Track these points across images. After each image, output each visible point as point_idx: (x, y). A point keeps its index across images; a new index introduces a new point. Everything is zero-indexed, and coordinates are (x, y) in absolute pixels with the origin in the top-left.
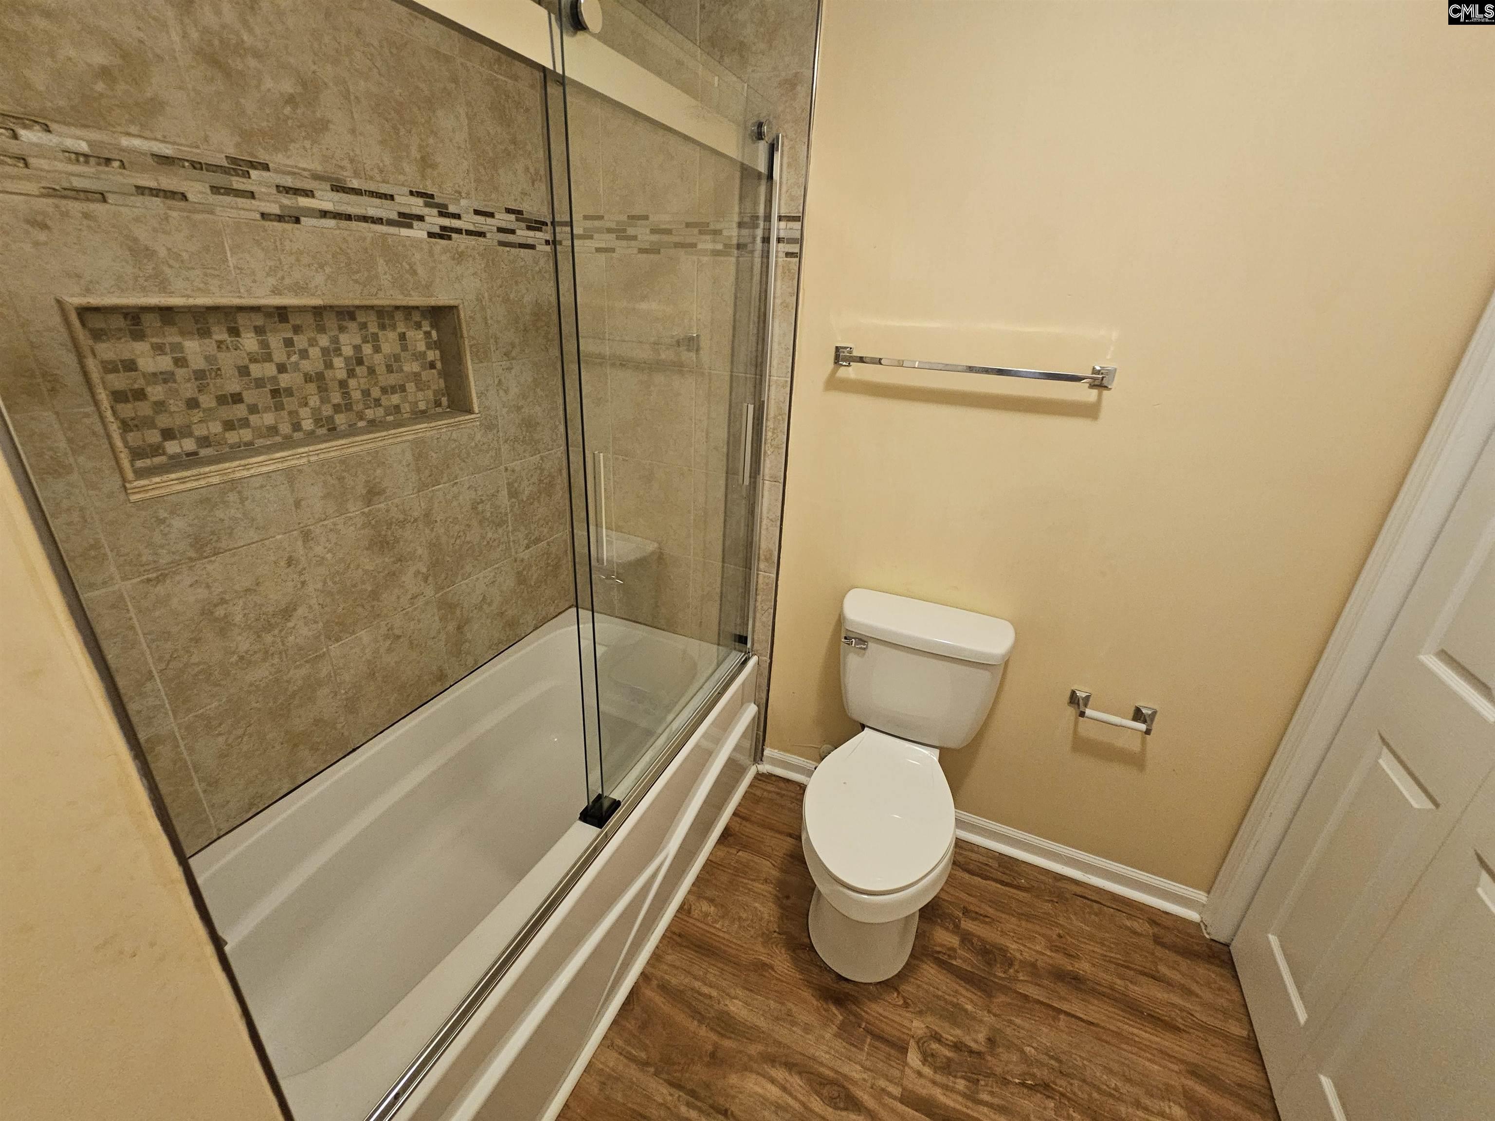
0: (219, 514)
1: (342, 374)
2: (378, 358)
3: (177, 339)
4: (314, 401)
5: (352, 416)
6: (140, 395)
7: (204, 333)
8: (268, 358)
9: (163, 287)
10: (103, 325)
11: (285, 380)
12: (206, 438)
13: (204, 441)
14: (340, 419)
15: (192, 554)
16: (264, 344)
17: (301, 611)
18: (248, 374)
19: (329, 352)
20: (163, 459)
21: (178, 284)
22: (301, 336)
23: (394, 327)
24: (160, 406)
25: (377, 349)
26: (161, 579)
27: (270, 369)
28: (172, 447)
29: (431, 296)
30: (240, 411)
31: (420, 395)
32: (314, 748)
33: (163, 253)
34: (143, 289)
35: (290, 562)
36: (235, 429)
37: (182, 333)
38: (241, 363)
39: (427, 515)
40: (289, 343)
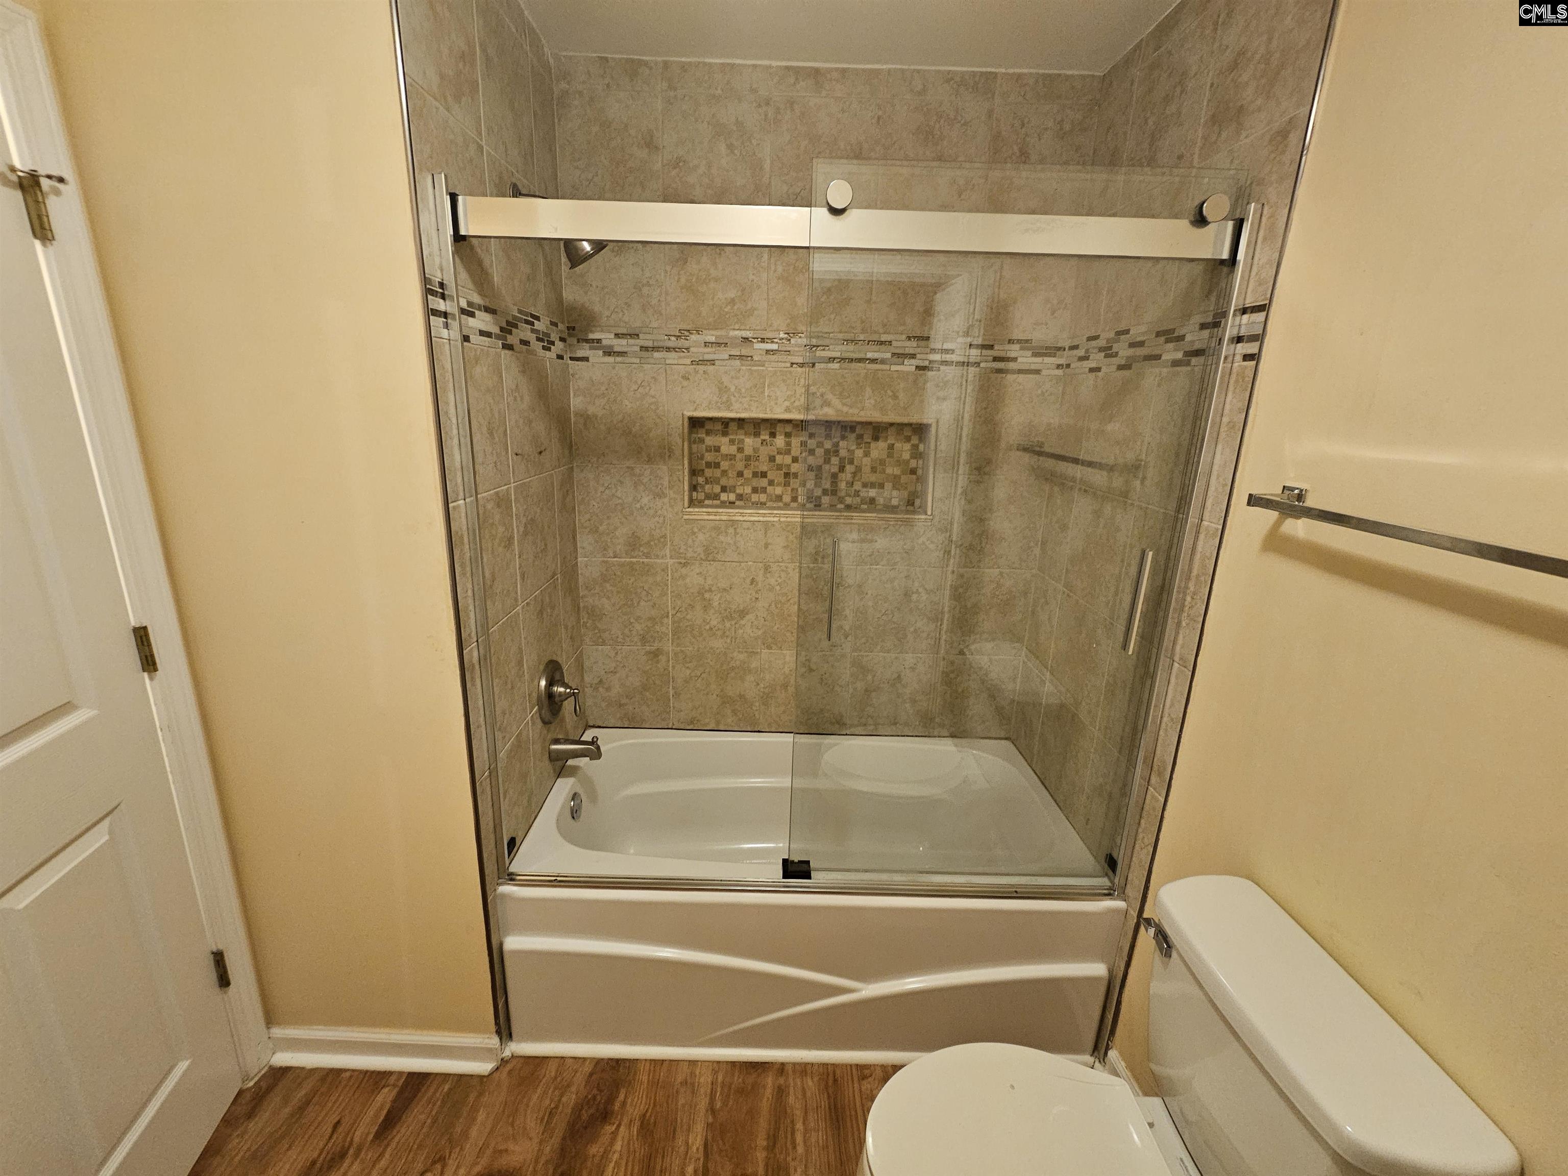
0: (722, 538)
1: (835, 469)
2: (866, 461)
3: (742, 437)
4: (810, 484)
5: (835, 499)
6: (717, 465)
7: (757, 434)
8: (788, 452)
9: (728, 409)
10: (712, 428)
11: (795, 468)
12: (741, 495)
13: (740, 497)
14: (826, 500)
15: (702, 556)
16: (788, 444)
17: (751, 617)
18: (774, 461)
19: (830, 452)
20: (718, 502)
21: (736, 406)
22: (813, 441)
23: (886, 439)
24: (724, 472)
25: (867, 454)
26: (685, 565)
27: (788, 460)
28: (724, 497)
29: (908, 415)
30: (764, 482)
31: (895, 493)
32: (734, 712)
33: (733, 389)
34: (719, 408)
35: (753, 581)
36: (757, 493)
37: (746, 434)
38: (772, 454)
39: (860, 586)
40: (803, 444)
